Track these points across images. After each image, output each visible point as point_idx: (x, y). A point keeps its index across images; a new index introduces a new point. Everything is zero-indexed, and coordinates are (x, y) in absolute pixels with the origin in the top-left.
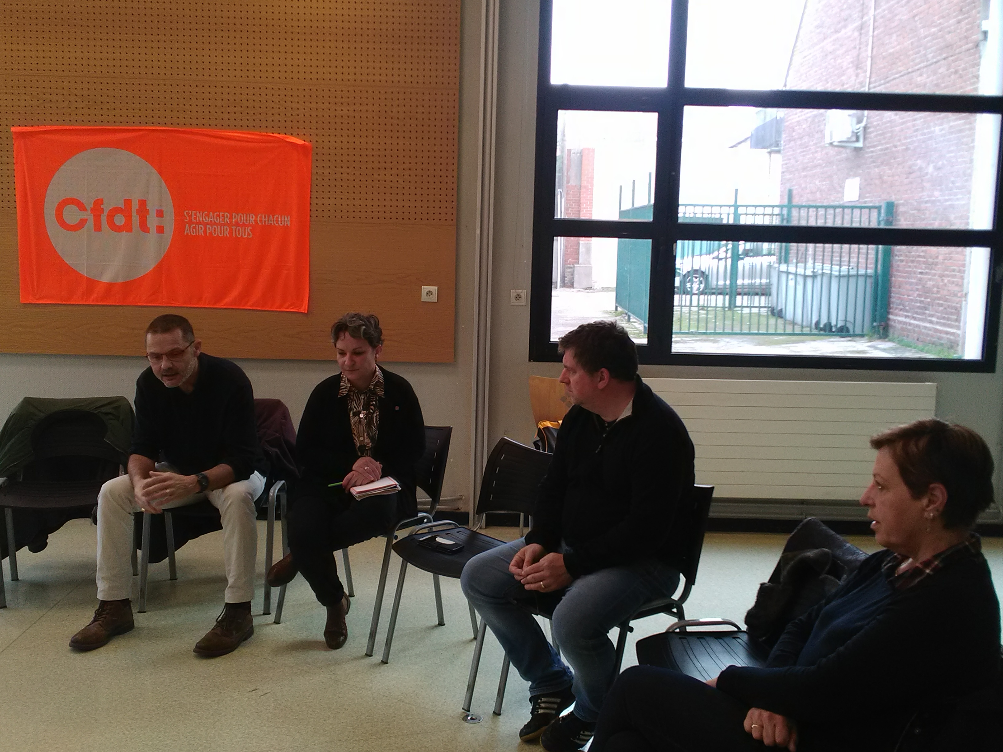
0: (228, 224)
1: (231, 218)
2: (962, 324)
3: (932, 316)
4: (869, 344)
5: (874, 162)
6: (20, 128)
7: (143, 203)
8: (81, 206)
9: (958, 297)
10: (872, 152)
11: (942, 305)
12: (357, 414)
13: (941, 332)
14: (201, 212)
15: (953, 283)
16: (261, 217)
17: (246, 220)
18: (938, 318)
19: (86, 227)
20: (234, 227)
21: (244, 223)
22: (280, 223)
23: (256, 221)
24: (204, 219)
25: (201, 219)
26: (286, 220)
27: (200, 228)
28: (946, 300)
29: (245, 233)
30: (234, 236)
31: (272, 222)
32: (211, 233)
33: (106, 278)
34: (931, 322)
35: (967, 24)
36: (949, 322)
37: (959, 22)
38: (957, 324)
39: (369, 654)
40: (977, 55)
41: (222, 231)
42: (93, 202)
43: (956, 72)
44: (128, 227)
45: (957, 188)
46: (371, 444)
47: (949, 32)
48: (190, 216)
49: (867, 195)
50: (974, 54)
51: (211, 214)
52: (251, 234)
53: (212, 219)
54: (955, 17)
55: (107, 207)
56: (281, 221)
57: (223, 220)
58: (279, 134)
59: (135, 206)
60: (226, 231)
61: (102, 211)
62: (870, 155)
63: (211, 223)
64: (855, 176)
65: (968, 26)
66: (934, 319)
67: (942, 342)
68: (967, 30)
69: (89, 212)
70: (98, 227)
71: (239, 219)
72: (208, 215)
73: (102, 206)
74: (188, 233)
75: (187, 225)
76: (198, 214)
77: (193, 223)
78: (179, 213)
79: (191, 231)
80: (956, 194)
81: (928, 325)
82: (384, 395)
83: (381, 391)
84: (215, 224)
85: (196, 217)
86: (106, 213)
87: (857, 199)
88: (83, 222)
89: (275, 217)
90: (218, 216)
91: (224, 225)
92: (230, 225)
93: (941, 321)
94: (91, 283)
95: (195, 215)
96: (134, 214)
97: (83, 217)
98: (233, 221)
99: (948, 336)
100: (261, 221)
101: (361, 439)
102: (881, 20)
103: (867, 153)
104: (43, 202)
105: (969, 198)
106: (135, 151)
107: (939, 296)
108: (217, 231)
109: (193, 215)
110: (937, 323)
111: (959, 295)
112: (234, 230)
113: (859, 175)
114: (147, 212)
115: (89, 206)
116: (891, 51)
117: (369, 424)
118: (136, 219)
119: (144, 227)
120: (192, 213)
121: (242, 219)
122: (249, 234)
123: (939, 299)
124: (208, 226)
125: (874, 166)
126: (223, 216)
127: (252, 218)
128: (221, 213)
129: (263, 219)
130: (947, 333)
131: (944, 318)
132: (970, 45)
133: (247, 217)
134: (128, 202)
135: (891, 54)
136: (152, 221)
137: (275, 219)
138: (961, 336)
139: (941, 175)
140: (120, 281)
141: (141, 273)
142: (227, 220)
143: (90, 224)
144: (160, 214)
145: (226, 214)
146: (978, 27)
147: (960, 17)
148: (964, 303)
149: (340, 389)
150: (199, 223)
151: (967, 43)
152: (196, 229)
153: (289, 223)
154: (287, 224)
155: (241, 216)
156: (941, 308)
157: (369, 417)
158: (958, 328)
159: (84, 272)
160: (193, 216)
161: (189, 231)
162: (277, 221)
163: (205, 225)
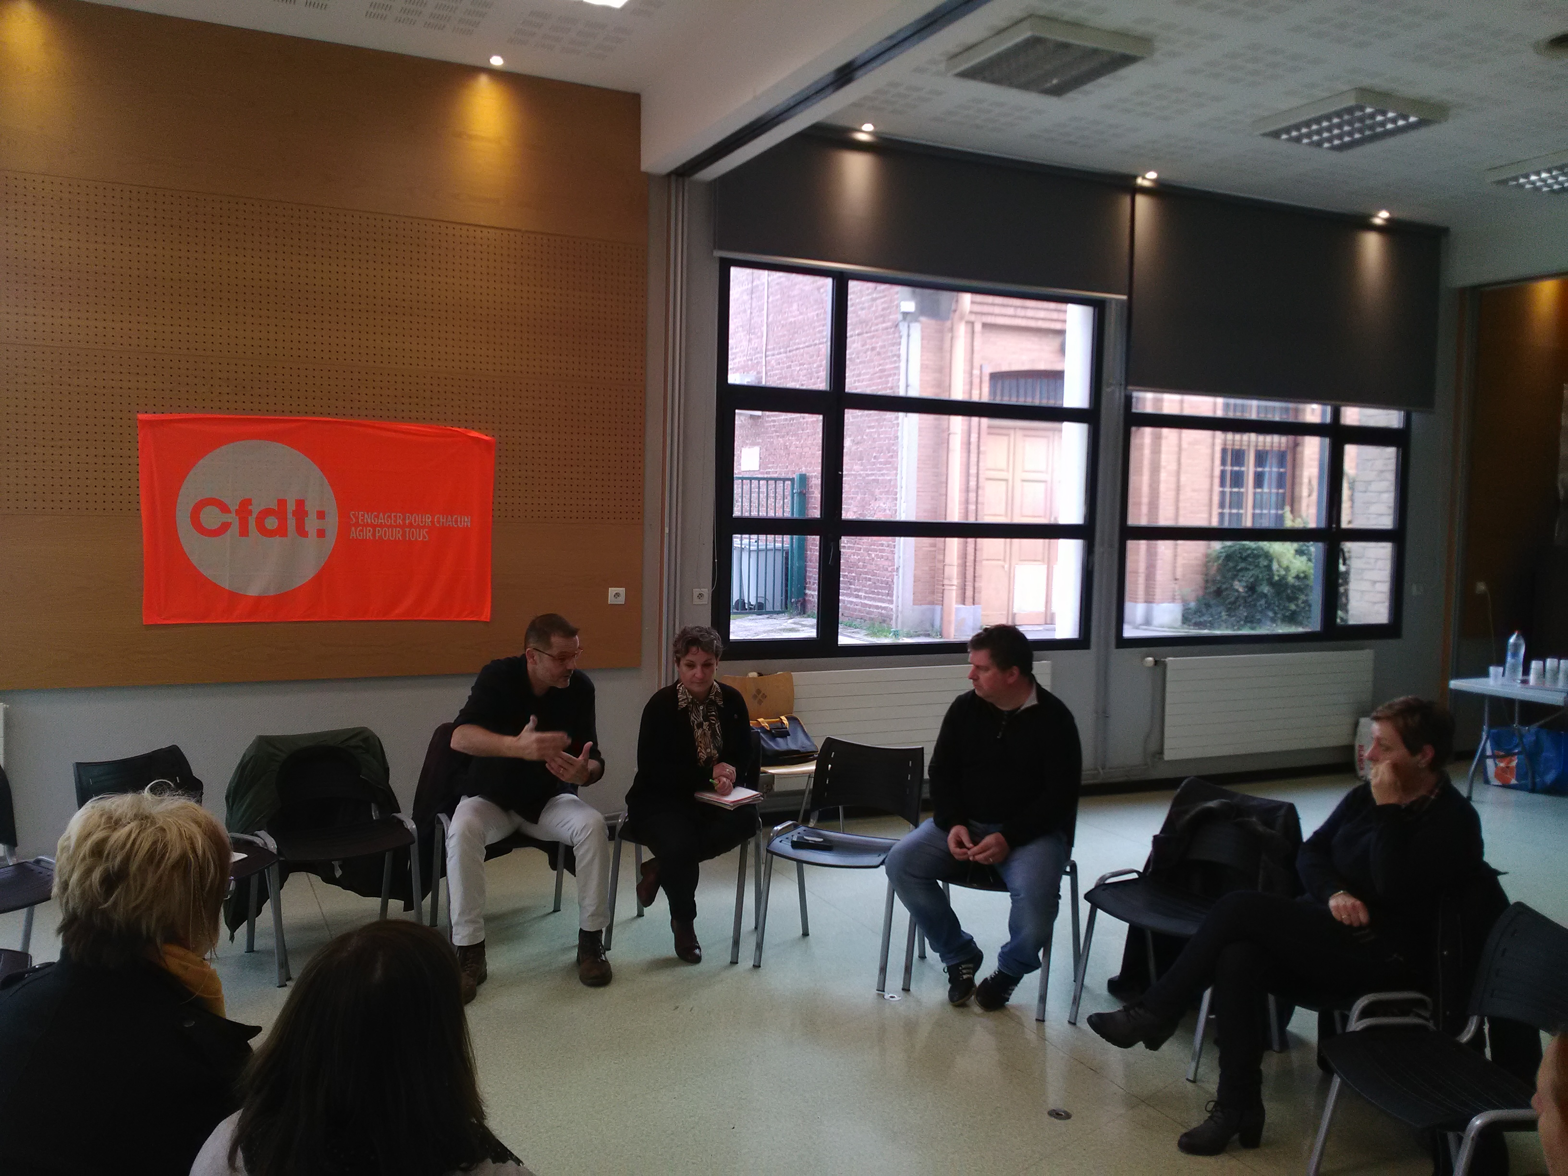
0: (399, 526)
1: (404, 519)
2: (894, 598)
3: (859, 590)
4: (791, 621)
5: (776, 432)
6: (146, 415)
7: (300, 504)
8: (224, 508)
9: (889, 572)
10: (774, 421)
11: (870, 580)
12: (700, 725)
13: (870, 606)
14: (370, 514)
15: (882, 557)
16: (439, 518)
17: (422, 522)
18: (866, 593)
19: (229, 532)
20: (407, 530)
21: (418, 524)
22: (459, 524)
23: (432, 522)
24: (373, 521)
25: (369, 521)
26: (465, 521)
27: (368, 532)
28: (874, 575)
29: (421, 536)
30: (407, 539)
31: (450, 523)
32: (381, 537)
33: (254, 590)
34: (857, 596)
35: (883, 303)
36: (880, 597)
37: (874, 300)
38: (889, 598)
39: (734, 962)
40: (897, 335)
41: (394, 534)
42: (238, 504)
43: (873, 349)
44: (281, 531)
45: (881, 463)
46: (717, 755)
47: (862, 309)
48: (357, 518)
49: (770, 465)
50: (894, 333)
51: (381, 515)
52: (427, 536)
53: (383, 521)
54: (868, 295)
55: (256, 509)
56: (461, 522)
57: (395, 521)
58: (459, 427)
59: (291, 507)
60: (399, 533)
61: (250, 513)
62: (772, 424)
63: (381, 526)
64: (753, 444)
65: (883, 306)
66: (862, 594)
67: (872, 616)
68: (883, 309)
69: (233, 515)
70: (244, 532)
71: (413, 520)
72: (377, 516)
73: (250, 507)
74: (353, 537)
75: (353, 529)
76: (366, 515)
77: (360, 525)
78: (343, 514)
79: (357, 533)
80: (880, 469)
81: (854, 600)
82: (723, 704)
83: (720, 701)
84: (386, 526)
85: (364, 519)
86: (255, 515)
87: (758, 469)
88: (225, 527)
89: (454, 518)
90: (390, 517)
91: (396, 527)
92: (402, 527)
93: (870, 595)
94: (234, 597)
95: (363, 516)
96: (290, 515)
97: (225, 520)
98: (407, 522)
99: (880, 611)
100: (439, 522)
101: (709, 750)
102: (777, 287)
103: (767, 422)
104: (174, 504)
105: (896, 474)
106: (293, 443)
107: (866, 570)
108: (387, 533)
109: (360, 515)
110: (865, 598)
111: (890, 569)
112: (408, 533)
113: (758, 444)
114: (306, 513)
115: (234, 506)
116: (792, 320)
117: (714, 734)
118: (291, 522)
119: (302, 531)
120: (358, 513)
121: (417, 519)
122: (424, 537)
123: (866, 573)
124: (377, 529)
125: (778, 436)
126: (395, 517)
127: (428, 518)
128: (393, 514)
129: (441, 520)
130: (877, 607)
131: (873, 593)
132: (889, 324)
133: (422, 518)
134: (282, 503)
135: (791, 323)
136: (312, 524)
137: (454, 519)
138: (894, 610)
139: (860, 449)
140: (272, 593)
141: (298, 582)
142: (400, 521)
143: (235, 527)
144: (321, 515)
145: (398, 514)
146: (897, 307)
147: (874, 296)
148: (896, 577)
149: (678, 702)
150: (367, 525)
151: (884, 322)
152: (363, 532)
153: (469, 524)
154: (467, 526)
155: (415, 517)
156: (869, 583)
157: (711, 726)
158: (891, 602)
159: (226, 585)
160: (360, 518)
161: (354, 534)
162: (456, 522)
163: (374, 527)
